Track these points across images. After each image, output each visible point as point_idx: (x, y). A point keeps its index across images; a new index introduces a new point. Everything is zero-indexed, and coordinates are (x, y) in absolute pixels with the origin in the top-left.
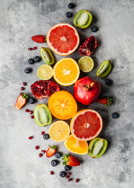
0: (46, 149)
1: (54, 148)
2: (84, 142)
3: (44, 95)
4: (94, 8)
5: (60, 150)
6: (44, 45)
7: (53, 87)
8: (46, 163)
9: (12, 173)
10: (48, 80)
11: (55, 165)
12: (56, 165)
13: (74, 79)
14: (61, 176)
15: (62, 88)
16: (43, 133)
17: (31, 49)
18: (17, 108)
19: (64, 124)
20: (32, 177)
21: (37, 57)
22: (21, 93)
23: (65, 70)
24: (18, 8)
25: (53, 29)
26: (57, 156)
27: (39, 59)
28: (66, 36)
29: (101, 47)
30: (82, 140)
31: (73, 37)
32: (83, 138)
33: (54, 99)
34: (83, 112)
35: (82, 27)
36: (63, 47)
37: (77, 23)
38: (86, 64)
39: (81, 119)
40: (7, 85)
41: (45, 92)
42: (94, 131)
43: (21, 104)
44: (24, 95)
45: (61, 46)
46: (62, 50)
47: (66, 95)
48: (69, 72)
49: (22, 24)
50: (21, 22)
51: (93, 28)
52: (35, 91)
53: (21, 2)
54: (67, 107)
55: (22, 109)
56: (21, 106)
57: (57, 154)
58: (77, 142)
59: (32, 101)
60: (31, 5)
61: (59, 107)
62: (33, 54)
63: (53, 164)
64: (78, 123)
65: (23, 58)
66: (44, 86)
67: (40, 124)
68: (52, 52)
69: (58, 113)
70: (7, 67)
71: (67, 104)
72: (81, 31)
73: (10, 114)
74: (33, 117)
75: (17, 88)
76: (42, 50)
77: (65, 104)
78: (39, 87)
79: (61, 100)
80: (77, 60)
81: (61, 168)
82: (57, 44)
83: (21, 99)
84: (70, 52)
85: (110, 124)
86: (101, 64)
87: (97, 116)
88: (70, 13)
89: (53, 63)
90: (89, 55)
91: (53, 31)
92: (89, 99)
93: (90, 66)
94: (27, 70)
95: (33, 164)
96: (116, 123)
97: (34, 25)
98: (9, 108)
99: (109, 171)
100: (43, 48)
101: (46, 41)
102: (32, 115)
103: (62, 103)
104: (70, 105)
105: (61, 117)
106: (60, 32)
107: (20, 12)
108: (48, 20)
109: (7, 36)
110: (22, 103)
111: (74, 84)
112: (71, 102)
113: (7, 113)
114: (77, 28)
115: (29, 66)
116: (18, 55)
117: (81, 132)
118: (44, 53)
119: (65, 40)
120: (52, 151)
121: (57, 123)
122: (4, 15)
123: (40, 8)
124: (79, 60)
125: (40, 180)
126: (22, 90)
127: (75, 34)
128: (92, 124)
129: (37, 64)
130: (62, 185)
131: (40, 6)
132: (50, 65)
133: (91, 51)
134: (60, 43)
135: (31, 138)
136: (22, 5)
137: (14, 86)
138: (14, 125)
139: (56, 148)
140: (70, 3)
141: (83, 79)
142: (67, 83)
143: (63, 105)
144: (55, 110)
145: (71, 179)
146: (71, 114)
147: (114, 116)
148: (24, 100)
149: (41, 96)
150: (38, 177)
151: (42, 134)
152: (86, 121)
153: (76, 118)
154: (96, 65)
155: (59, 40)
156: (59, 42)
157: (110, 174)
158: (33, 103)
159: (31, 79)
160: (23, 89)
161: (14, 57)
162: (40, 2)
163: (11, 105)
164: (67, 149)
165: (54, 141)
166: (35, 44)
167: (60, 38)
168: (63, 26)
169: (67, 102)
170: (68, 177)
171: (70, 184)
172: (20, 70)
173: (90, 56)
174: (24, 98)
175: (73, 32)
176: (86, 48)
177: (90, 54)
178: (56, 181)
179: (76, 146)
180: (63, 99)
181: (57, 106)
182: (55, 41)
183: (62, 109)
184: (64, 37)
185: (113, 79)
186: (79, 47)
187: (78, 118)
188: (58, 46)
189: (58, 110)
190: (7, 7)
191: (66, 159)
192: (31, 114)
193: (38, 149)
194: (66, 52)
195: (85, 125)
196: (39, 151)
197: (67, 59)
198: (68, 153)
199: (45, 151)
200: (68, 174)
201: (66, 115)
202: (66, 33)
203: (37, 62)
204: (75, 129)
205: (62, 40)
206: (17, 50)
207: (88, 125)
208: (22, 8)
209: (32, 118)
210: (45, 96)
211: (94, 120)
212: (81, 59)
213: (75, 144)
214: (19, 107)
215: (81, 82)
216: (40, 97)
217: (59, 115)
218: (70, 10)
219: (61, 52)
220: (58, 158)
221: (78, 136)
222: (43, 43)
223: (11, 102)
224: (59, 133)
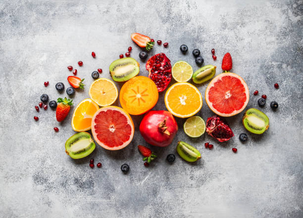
0: (78, 75)
1: (80, 85)
2: (90, 125)
3: (151, 71)
4: (273, 137)
5: (78, 94)
6: (219, 69)
7: (163, 83)
8: (59, 75)
9: (45, 31)
10: (172, 76)
11: (58, 87)
12: (57, 89)
13: (173, 111)
14: (43, 96)
15: (161, 94)
16: (100, 71)
17: (213, 53)
18: (133, 36)
19: (113, 99)
20: (41, 57)
21: (203, 61)
22: (154, 41)
23: (185, 98)
24: (269, 33)
25: (240, 81)
26: (70, 90)
27: (200, 64)
28: (232, 98)
29: (219, 148)
30: (92, 122)
31: (231, 108)
32: (95, 124)
33: (146, 84)
34: (130, 122)
35: (244, 121)
36: (216, 95)
37: (250, 113)
38: (195, 126)
39: (121, 119)
40: (164, 21)
41: (156, 72)
42: (104, 139)
43: (139, 40)
44: (151, 45)
45: (218, 91)
46: (213, 93)
47: (152, 100)
48: (184, 103)
49: (247, 40)
50: (250, 38)
51: (244, 136)
52: (156, 59)
53: (277, 37)
54: (137, 100)
55: (132, 42)
56: (136, 41)
57: (72, 90)
58: (89, 117)
59: (144, 55)
60: (273, 51)
61: (136, 90)
62: (206, 56)
63: (59, 85)
64: (115, 116)
65: (201, 42)
66: (163, 71)
67: (112, 67)
68: (210, 80)
69: (128, 89)
70: (189, 21)
71: (140, 100)
72: (240, 120)
73: (125, 27)
74: (122, 57)
75: (160, 36)
76: (212, 67)
77: (141, 98)
78: (163, 64)
79: (146, 93)
80: (200, 114)
81: (54, 96)
82: (220, 86)
83: (145, 40)
84: (210, 104)
85: (114, 162)
86: (196, 148)
87: (125, 141)
88: (265, 104)
89: (195, 82)
90: (208, 130)
91: (238, 82)
92: (148, 130)
93: (193, 132)
94: (185, 48)
95: (59, 59)
96: (115, 170)
97: (247, 56)
98: (133, 25)
99: (49, 162)
100: (215, 68)
101: (224, 72)
102: (124, 56)
103: (142, 94)
104: (139, 105)
105: (123, 94)
106: (237, 91)
107: (263, 36)
108: (253, 75)
109: (230, 21)
110: (141, 42)
111: (167, 110)
112: (143, 106)
113: (126, 22)
114: (243, 114)
115: (190, 50)
116: (205, 36)
117: (103, 120)
118: (208, 70)
119: (227, 97)
120: (77, 84)
121: (115, 89)
122: (259, 15)
123: (270, 63)
124: (200, 117)
125: (37, 68)
126: (157, 42)
127: (235, 111)
128: (114, 135)
129: (193, 61)
130: (29, 97)
131: (273, 63)
132: (192, 78)
133: (212, 133)
134: (221, 90)
135: (94, 55)
136: (273, 39)
137: (163, 31)
138: (111, 32)
139: (80, 89)
140: (278, 104)
141: (174, 122)
142: (168, 101)
143: (139, 96)
144: (132, 85)
145: (38, 110)
146: (128, 107)
147: (125, 167)
148: (144, 45)
149: (151, 67)
150: (41, 66)
151: (98, 70)
152: (118, 126)
153: (122, 113)
154: (194, 141)
155: (227, 89)
156: (223, 90)
157: (45, 163)
158: (140, 56)
159: (172, 54)
160: (159, 43)
161: (202, 30)
162: (278, 63)
163: (137, 27)
164: (78, 104)
165: (90, 85)
166: (220, 58)
167: (229, 90)
168: (245, 94)
169: (144, 101)
170: (41, 106)
171: (31, 109)
172: (184, 38)
173: (206, 132)
174: (148, 45)
175: (238, 107)
176: (216, 125)
177: (208, 132)
178: (36, 90)
179: (84, 115)
180: (147, 95)
181: (138, 87)
182: (224, 83)
183: (133, 94)
184: (230, 95)
185: (176, 164)
186: (218, 116)
187: (122, 115)
188: (218, 87)
189: (133, 90)
190: (269, 20)
191: (66, 102)
192: (126, 55)
193: (78, 65)
194: (210, 99)
195: (113, 125)
196: (76, 67)
197: (201, 100)
198: (74, 105)
199: (75, 74)
200: (46, 106)
201: (125, 100)
202: (235, 98)
203: (196, 60)
204: (108, 112)
205: (227, 93)
206: (212, 34)
207: (112, 130)
208: (269, 39)
209: (120, 56)
210: (150, 73)
211: (120, 137)
212: (202, 120)
213: (87, 113)
214: (135, 38)
215: (170, 119)
216: (149, 66)
217: (125, 91)
218: (268, 104)
219: (209, 92)
220: (67, 91)
221: (97, 116)
222: (221, 69)
223: (141, 27)
224: (101, 92)
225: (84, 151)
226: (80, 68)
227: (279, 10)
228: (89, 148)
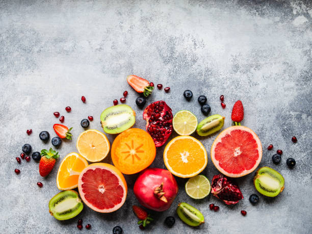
0: (65, 124)
1: (68, 135)
2: (77, 183)
3: (149, 121)
4: (288, 198)
5: (65, 145)
6: (228, 120)
7: (163, 136)
8: (43, 122)
9: (29, 70)
10: (172, 127)
11: (41, 137)
12: (41, 139)
13: (173, 169)
14: (25, 147)
15: (160, 151)
16: (91, 119)
17: (222, 99)
18: (130, 78)
19: (104, 154)
20: (24, 100)
21: (209, 109)
22: (153, 85)
23: (188, 154)
24: (287, 78)
25: (252, 136)
26: (56, 140)
27: (206, 112)
28: (242, 155)
29: (226, 210)
30: (79, 180)
31: (240, 167)
32: (83, 183)
33: (142, 138)
34: (122, 183)
35: (256, 182)
36: (224, 152)
37: (263, 173)
38: (198, 187)
39: (111, 180)
40: (166, 62)
41: (155, 123)
42: (93, 200)
43: (135, 84)
44: (150, 90)
45: (226, 148)
46: (220, 150)
47: (148, 158)
48: (186, 161)
49: (262, 85)
50: (266, 84)
51: (255, 198)
52: (155, 107)
53: (297, 83)
54: (131, 157)
55: (128, 86)
56: (133, 85)
57: (58, 140)
58: (77, 173)
59: (141, 102)
60: (292, 98)
61: (130, 145)
62: (214, 103)
63: (44, 135)
64: (105, 176)
65: (208, 86)
66: (163, 122)
67: (104, 115)
68: (218, 132)
69: (122, 143)
70: (194, 61)
71: (135, 157)
72: (251, 179)
73: (121, 67)
74: (116, 103)
75: (161, 78)
76: (220, 118)
77: (136, 155)
78: (162, 114)
79: (141, 149)
80: (205, 173)
81: (38, 146)
82: (228, 142)
83: (143, 84)
84: (216, 163)
85: (105, 223)
86: (199, 210)
87: (116, 204)
88: (280, 161)
89: (200, 134)
90: (213, 192)
91: (250, 136)
92: (142, 195)
93: (196, 193)
94: (189, 94)
95: (44, 103)
96: (106, 232)
97: (261, 104)
98: (130, 66)
99: (31, 221)
100: (224, 119)
101: (235, 125)
102: (119, 101)
103: (137, 150)
104: (133, 163)
105: (115, 149)
106: (248, 147)
107: (280, 82)
108: (267, 126)
109: (242, 62)
110: (138, 86)
111: (166, 169)
112: (138, 165)
113: (122, 62)
114: (255, 174)
115: (196, 96)
116: (213, 80)
117: (91, 179)
118: (216, 120)
119: (236, 155)
120: (64, 133)
121: (105, 142)
122: (276, 56)
123: (288, 113)
124: (205, 177)
125: (19, 114)
126: (158, 86)
127: (245, 170)
128: (104, 197)
129: (198, 109)
130: (10, 147)
131: (291, 113)
132: (196, 130)
133: (218, 195)
134: (230, 147)
135: (84, 100)
136: (293, 84)
137: (164, 73)
138: (104, 73)
139: (67, 139)
140: (296, 160)
141: (173, 181)
142: (168, 158)
143: (133, 152)
144: (125, 138)
145: (19, 162)
146: (120, 164)
147: (117, 230)
148: (142, 90)
149: (148, 116)
150: (23, 110)
151: (89, 117)
152: (108, 187)
153: (112, 173)
154: (198, 202)
155: (236, 145)
156: (232, 146)
157: (27, 222)
158: (137, 102)
159: (174, 101)
160: (160, 87)
161: (210, 73)
162: (298, 113)
163: (135, 68)
164: (65, 156)
165: (78, 136)
166: (230, 105)
167: (239, 146)
168: (257, 151)
169: (139, 159)
170: (23, 157)
171: (12, 160)
172: (189, 82)
173: (210, 193)
174: (145, 90)
175: (249, 166)
176: (223, 187)
177: (213, 193)
178: (17, 139)
179: (70, 171)
180: (142, 152)
181: (133, 142)
182: (234, 139)
183: (128, 149)
184: (240, 153)
185: (175, 228)
186: (225, 176)
187: (113, 175)
188: (226, 143)
189: (127, 144)
190: (288, 61)
191: (50, 156)
192: (121, 100)
193: (66, 111)
194: (216, 156)
195: (102, 185)
196: (63, 113)
197: (206, 157)
198: (61, 157)
199: (62, 120)
200: (28, 157)
201: (118, 156)
202: (246, 156)
203: (201, 108)
204: (97, 171)
205: (236, 150)
206: (221, 77)
207: (102, 190)
208: (287, 85)
209: (114, 102)
210: (148, 123)
211: (111, 199)
212: (206, 179)
213: (73, 170)
214: (131, 81)
215: (169, 181)
216: (146, 115)
217: (118, 145)
218: (284, 161)
219: (216, 148)
220: (52, 142)
221: (85, 174)
222: (231, 119)
223: (140, 68)
224: (91, 145)
225: (70, 211)
226: (69, 114)
227: (300, 51)
228: (76, 209)
